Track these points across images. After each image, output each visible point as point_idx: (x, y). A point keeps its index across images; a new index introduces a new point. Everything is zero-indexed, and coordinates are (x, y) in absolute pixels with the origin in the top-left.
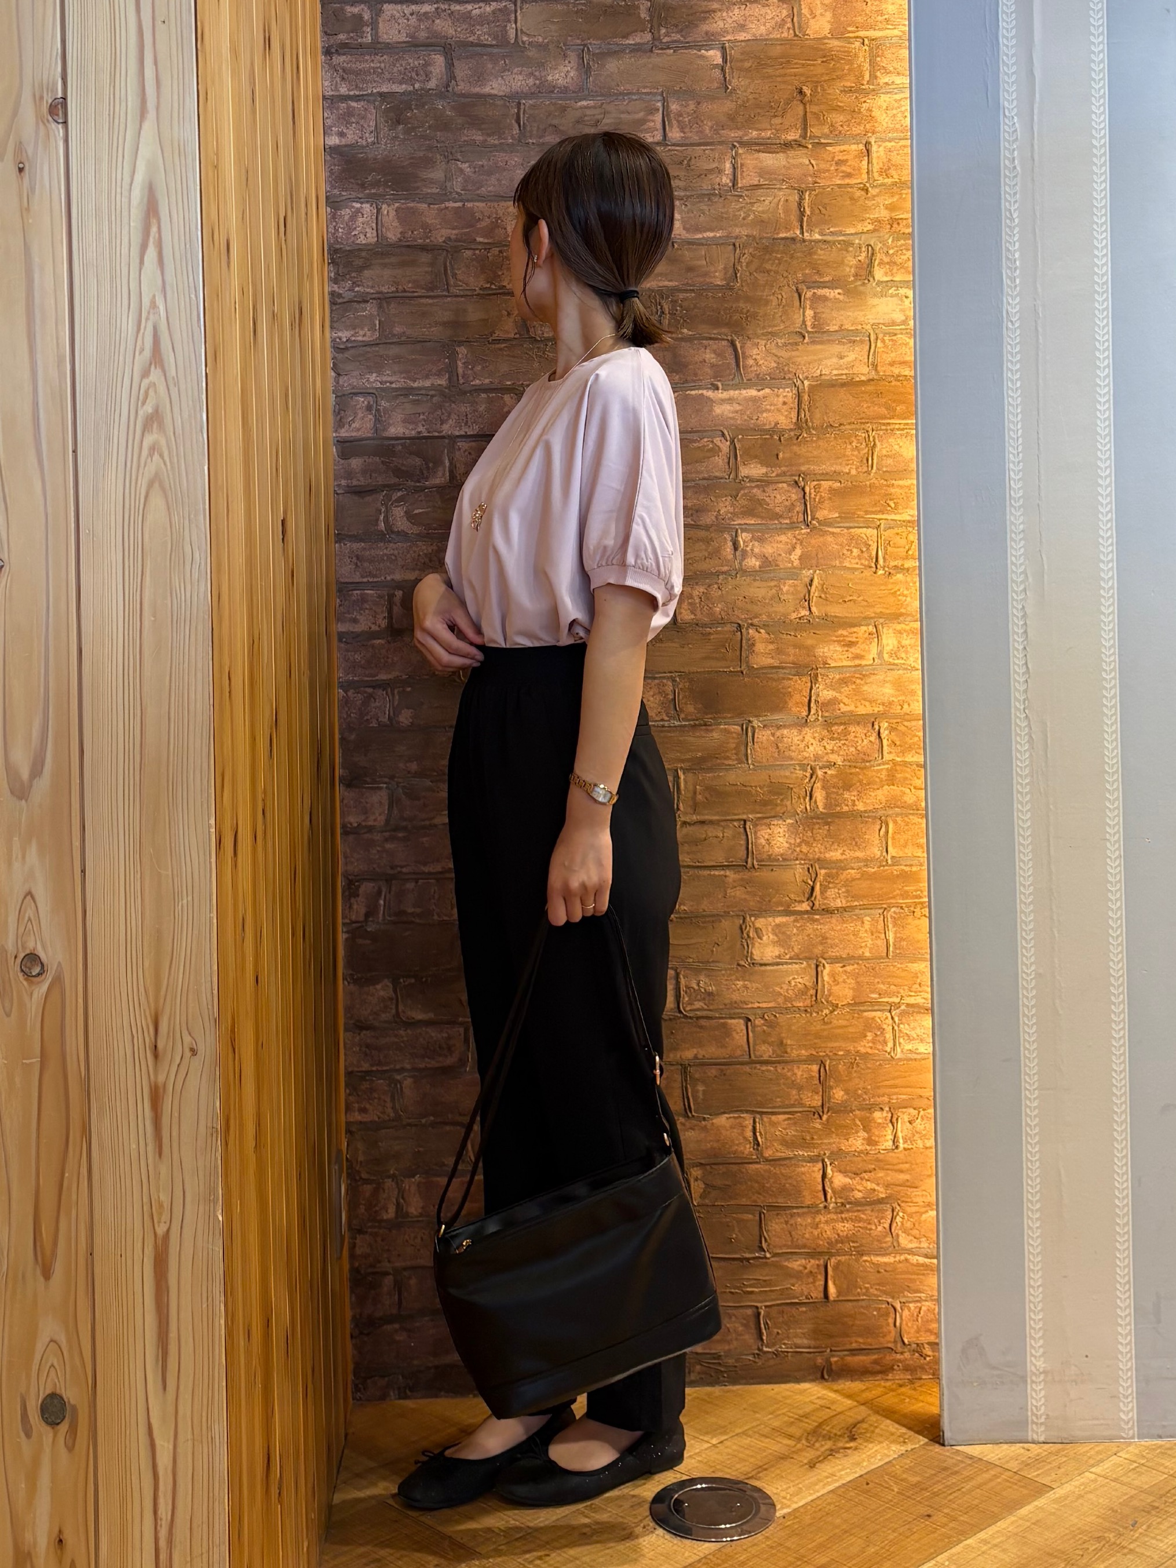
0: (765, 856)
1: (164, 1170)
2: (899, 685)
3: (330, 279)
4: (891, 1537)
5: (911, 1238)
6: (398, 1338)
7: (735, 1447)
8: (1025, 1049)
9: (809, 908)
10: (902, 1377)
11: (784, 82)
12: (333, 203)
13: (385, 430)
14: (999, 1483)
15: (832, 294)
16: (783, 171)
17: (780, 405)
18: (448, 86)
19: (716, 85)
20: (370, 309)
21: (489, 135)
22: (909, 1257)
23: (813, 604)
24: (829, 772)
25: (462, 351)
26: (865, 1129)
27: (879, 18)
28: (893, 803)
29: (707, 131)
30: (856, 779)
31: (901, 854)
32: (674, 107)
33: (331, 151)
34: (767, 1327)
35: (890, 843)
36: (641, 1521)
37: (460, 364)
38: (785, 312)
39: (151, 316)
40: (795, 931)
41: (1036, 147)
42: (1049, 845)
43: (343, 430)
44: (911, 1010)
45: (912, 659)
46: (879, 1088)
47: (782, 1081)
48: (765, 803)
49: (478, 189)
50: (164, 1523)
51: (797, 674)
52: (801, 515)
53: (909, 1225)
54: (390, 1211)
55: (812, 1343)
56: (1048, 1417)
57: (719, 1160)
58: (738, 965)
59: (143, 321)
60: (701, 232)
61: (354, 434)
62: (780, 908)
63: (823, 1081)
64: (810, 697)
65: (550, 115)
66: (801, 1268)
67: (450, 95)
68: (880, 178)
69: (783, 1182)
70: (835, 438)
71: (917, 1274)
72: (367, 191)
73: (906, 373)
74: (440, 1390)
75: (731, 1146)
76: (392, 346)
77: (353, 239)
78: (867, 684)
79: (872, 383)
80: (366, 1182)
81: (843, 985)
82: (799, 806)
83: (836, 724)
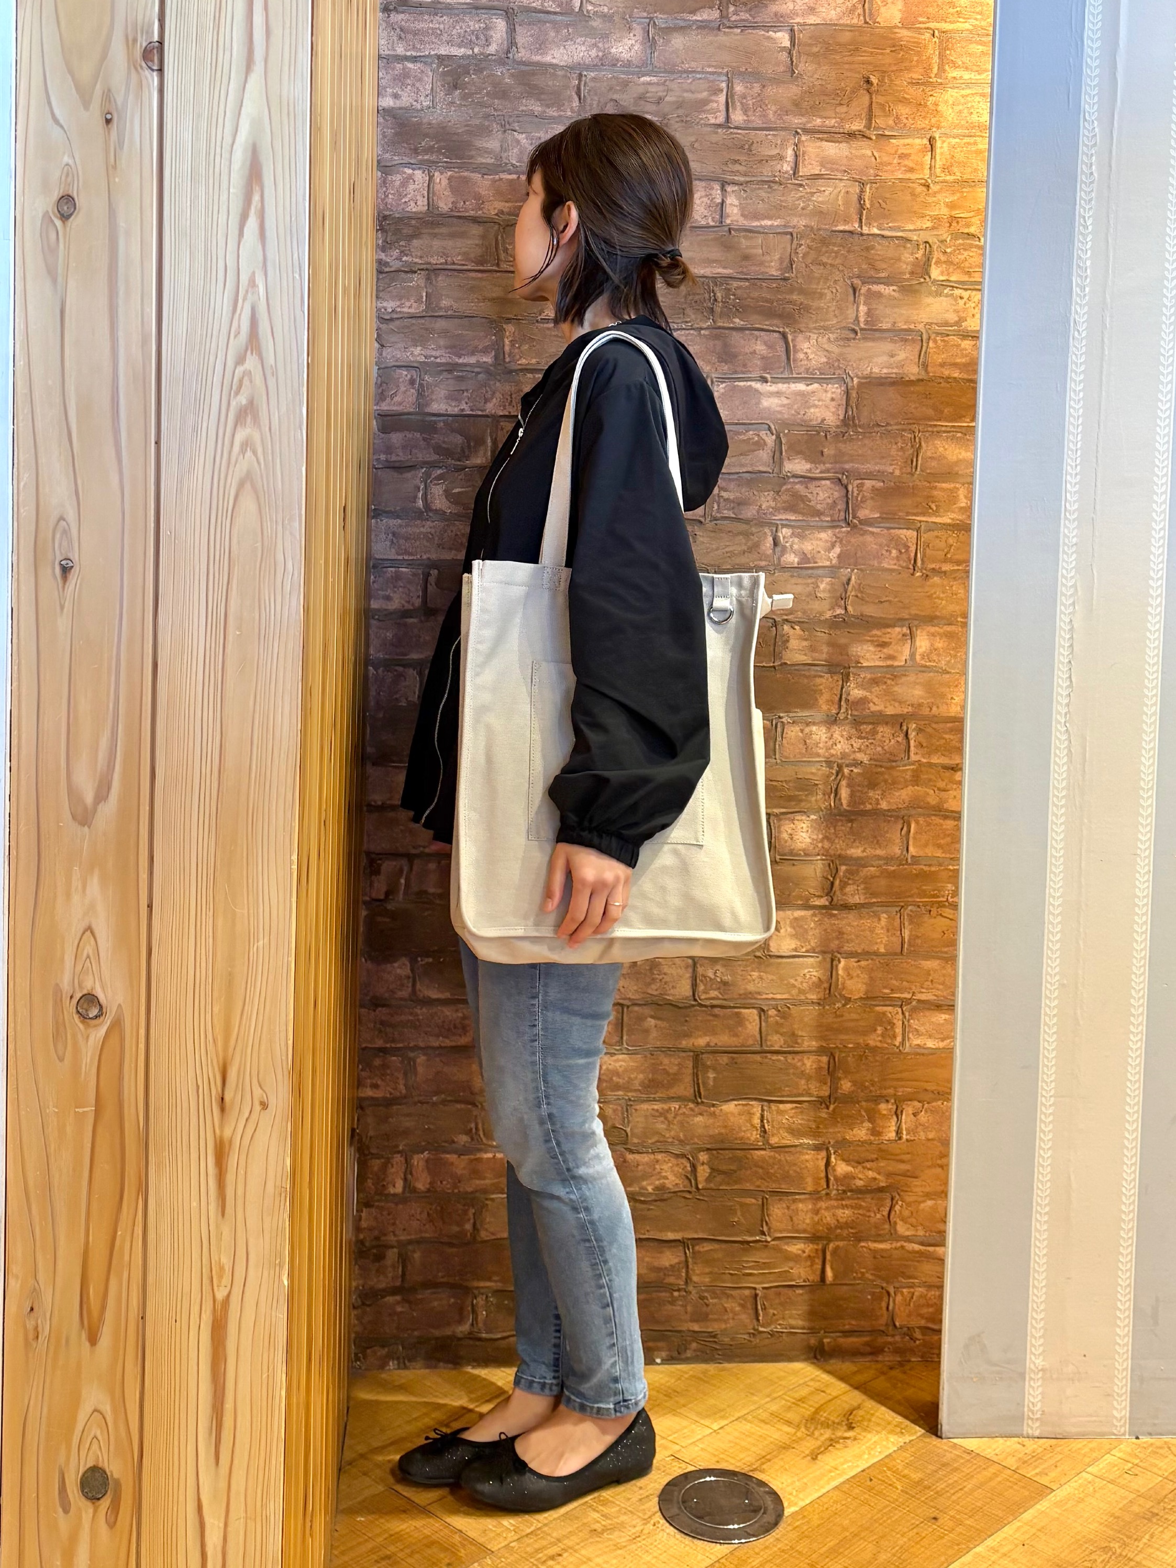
0: (787, 851)
2: (929, 688)
3: (378, 245)
5: (908, 1226)
6: (398, 1309)
7: (737, 1434)
9: (827, 903)
10: (891, 1358)
11: (851, 70)
12: (385, 168)
13: (427, 405)
14: (1000, 1482)
15: (887, 291)
16: (845, 161)
17: (828, 399)
18: (508, 52)
19: (782, 69)
20: (417, 280)
21: (548, 106)
22: (905, 1244)
23: (849, 603)
24: (855, 770)
25: (510, 328)
26: (870, 1120)
27: (951, 10)
28: (916, 804)
29: (771, 116)
30: (881, 778)
31: (921, 853)
32: (739, 88)
33: (383, 112)
34: (764, 1309)
35: (911, 843)
37: (507, 342)
38: (839, 307)
40: (812, 925)
41: (1114, 153)
42: (1081, 859)
43: (384, 404)
44: (921, 1006)
45: (943, 662)
46: (885, 1080)
47: (791, 1071)
48: (790, 798)
51: (830, 672)
52: (842, 514)
53: (906, 1213)
54: (397, 1185)
55: (807, 1324)
56: (1043, 1413)
57: (726, 1145)
58: (755, 956)
60: (758, 219)
61: (395, 408)
62: (800, 902)
63: (832, 1071)
64: (841, 695)
65: (611, 89)
66: (800, 1252)
67: (510, 62)
68: (943, 175)
69: (787, 1168)
70: (881, 437)
71: (913, 1261)
72: (420, 157)
73: (956, 375)
74: (439, 1360)
75: (738, 1132)
76: (439, 319)
77: (402, 206)
78: (897, 684)
79: (921, 383)
80: (378, 1157)
81: (856, 979)
82: (824, 802)
83: (865, 723)
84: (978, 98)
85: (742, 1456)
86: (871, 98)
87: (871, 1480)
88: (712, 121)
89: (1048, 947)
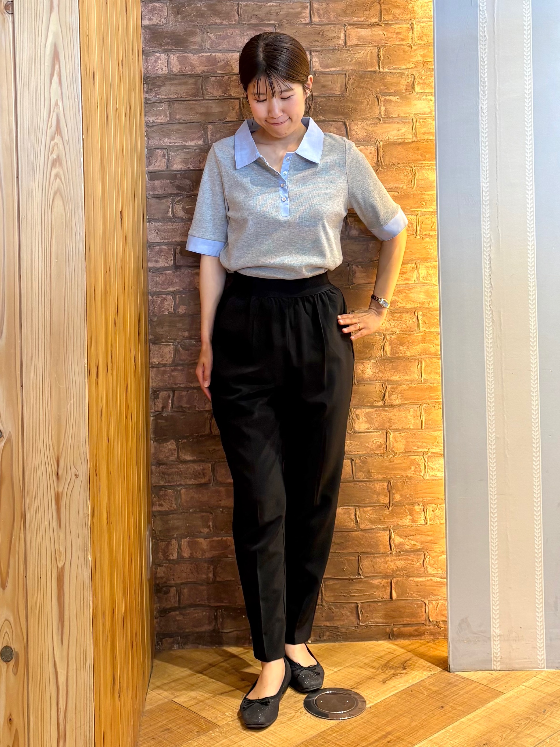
0: (361, 379)
1: (62, 535)
2: (428, 294)
3: (144, 91)
4: (423, 718)
5: (433, 568)
6: (178, 618)
7: (346, 673)
8: (490, 474)
9: (382, 405)
10: (429, 637)
12: (146, 54)
13: (172, 166)
14: (477, 691)
15: (394, 99)
16: (370, 38)
17: (368, 154)
20: (164, 106)
21: (223, 20)
25: (210, 127)
26: (410, 514)
28: (424, 352)
30: (406, 340)
31: (428, 378)
32: (316, 6)
33: (145, 27)
34: (362, 613)
35: (423, 372)
36: (299, 710)
37: (209, 133)
38: (371, 108)
39: (55, 110)
40: (376, 416)
41: (496, 26)
42: (502, 374)
43: (151, 167)
44: (433, 455)
45: (434, 281)
46: (417, 494)
47: (369, 491)
48: (361, 352)
49: (218, 47)
50: (62, 710)
53: (432, 562)
54: (174, 555)
55: (384, 621)
56: (501, 658)
59: (52, 112)
60: (329, 68)
61: (156, 169)
62: (369, 405)
63: (390, 490)
65: (254, 10)
66: (379, 584)
68: (418, 41)
69: (370, 541)
70: (395, 170)
71: (436, 587)
72: (163, 48)
73: (431, 138)
74: (199, 644)
75: (344, 523)
76: (176, 125)
77: (156, 71)
78: (411, 293)
79: (414, 143)
80: (162, 541)
81: (400, 443)
82: (378, 353)
83: (396, 313)
85: (348, 682)
86: (381, 6)
87: (412, 691)
88: (304, 22)
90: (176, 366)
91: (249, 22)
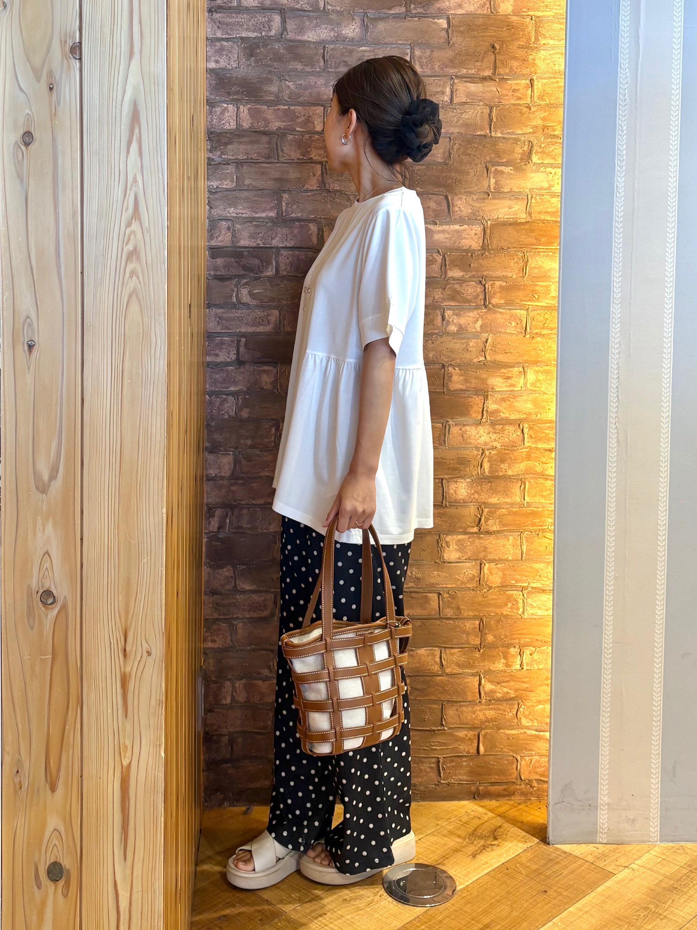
0: (453, 500)
2: (535, 403)
3: (208, 149)
5: (528, 720)
6: (230, 771)
7: (428, 843)
8: (606, 619)
9: (477, 531)
10: (519, 798)
11: (483, 41)
12: (211, 104)
13: (238, 242)
14: (583, 870)
15: (507, 170)
16: (481, 94)
17: (473, 235)
18: (282, 34)
19: (443, 40)
20: (231, 169)
21: (306, 66)
23: (487, 354)
25: (286, 196)
26: (504, 658)
27: (542, 4)
28: (529, 471)
29: (437, 69)
30: (508, 456)
31: (532, 501)
32: (417, 53)
33: (210, 72)
34: (444, 769)
35: (526, 494)
36: (378, 892)
37: (284, 204)
38: (478, 180)
40: (469, 543)
42: (626, 503)
43: (213, 242)
44: (534, 590)
45: (544, 388)
46: (513, 634)
47: (458, 630)
48: (454, 469)
49: (298, 98)
51: (476, 395)
52: (482, 301)
53: (527, 713)
54: (227, 699)
55: (469, 778)
56: (609, 829)
57: (420, 674)
58: (435, 562)
61: (219, 244)
62: (461, 530)
63: (482, 630)
64: (483, 408)
65: (343, 55)
66: (464, 736)
67: (283, 40)
68: (538, 101)
69: (456, 687)
70: (504, 256)
71: (531, 741)
72: (231, 97)
73: (548, 219)
75: (427, 666)
76: (244, 192)
77: (222, 126)
78: (517, 401)
79: (528, 224)
80: (216, 682)
81: (495, 575)
82: (474, 471)
83: (498, 424)
84: (558, 56)
85: (431, 856)
86: (495, 57)
87: (508, 869)
89: (607, 555)
90: (237, 479)
91: (337, 70)
